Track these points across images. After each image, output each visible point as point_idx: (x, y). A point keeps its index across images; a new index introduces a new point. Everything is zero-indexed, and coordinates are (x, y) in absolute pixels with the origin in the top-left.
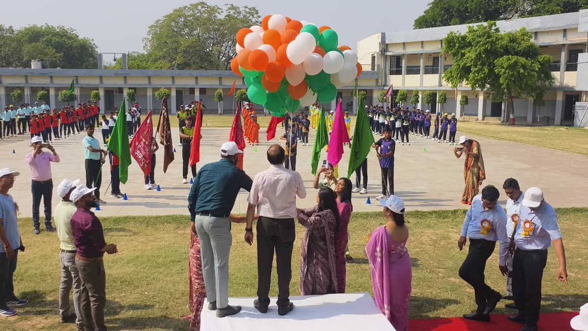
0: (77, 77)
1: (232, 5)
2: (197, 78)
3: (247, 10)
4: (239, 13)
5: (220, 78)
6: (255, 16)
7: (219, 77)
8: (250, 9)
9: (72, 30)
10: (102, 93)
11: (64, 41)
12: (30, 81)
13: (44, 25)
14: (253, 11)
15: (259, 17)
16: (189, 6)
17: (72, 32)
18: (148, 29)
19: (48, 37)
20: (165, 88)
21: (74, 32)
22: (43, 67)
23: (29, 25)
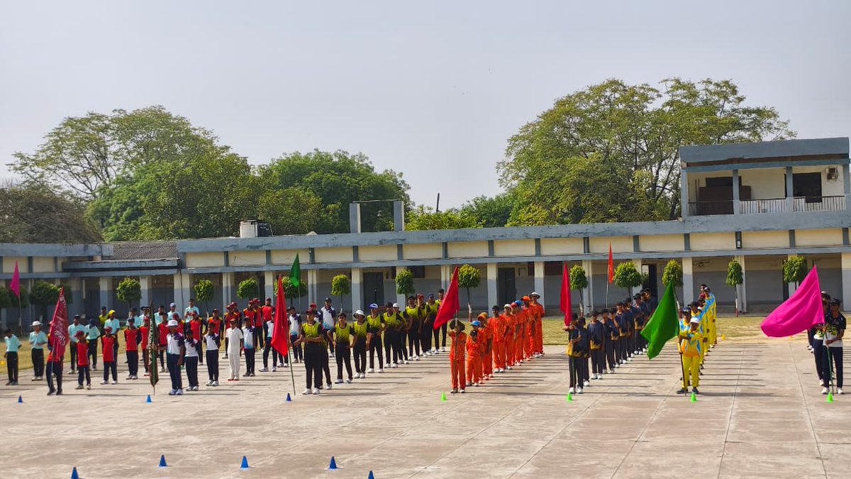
0: (312, 250)
1: (678, 81)
2: (538, 241)
3: (711, 87)
4: (694, 95)
5: (586, 240)
6: (731, 98)
7: (584, 238)
8: (718, 85)
9: (362, 157)
10: (356, 279)
11: (344, 179)
12: (232, 262)
13: (313, 151)
14: (724, 89)
15: (740, 99)
16: (587, 92)
17: (362, 161)
18: (508, 144)
19: (316, 174)
20: (470, 265)
21: (366, 161)
22: (262, 233)
23: (285, 154)
